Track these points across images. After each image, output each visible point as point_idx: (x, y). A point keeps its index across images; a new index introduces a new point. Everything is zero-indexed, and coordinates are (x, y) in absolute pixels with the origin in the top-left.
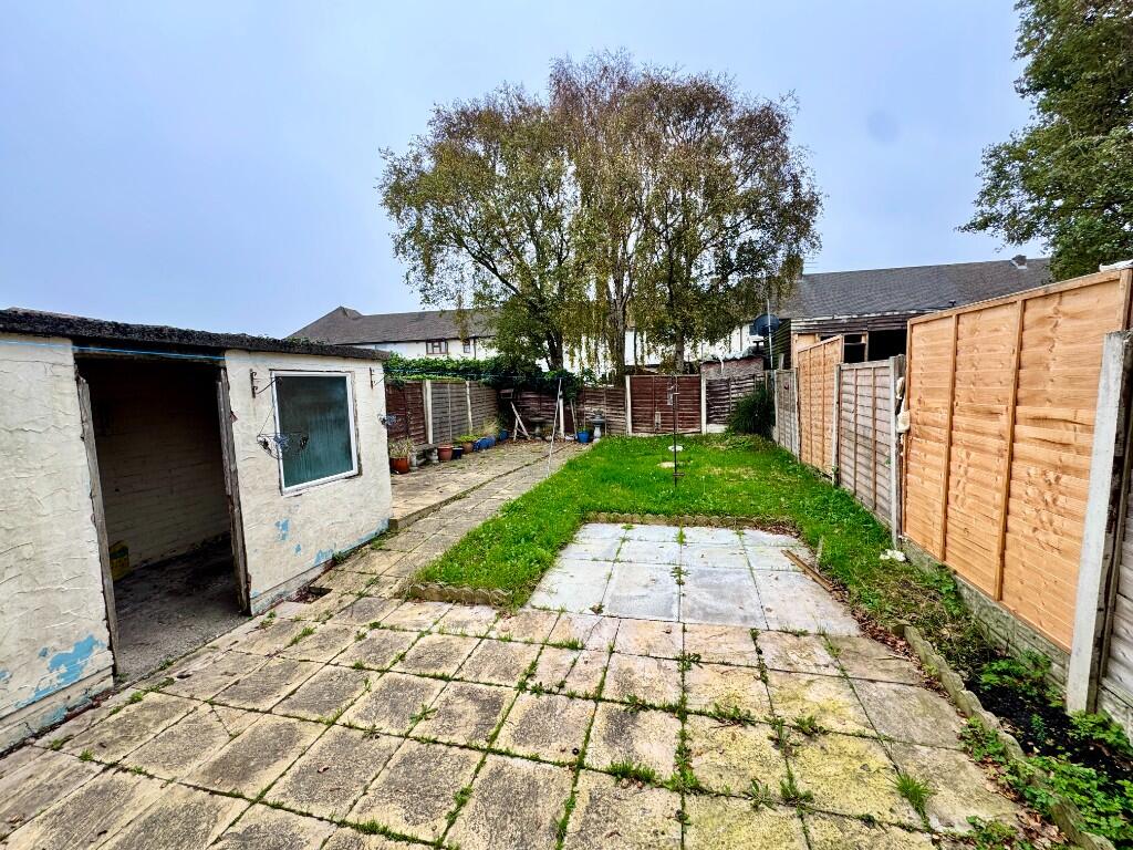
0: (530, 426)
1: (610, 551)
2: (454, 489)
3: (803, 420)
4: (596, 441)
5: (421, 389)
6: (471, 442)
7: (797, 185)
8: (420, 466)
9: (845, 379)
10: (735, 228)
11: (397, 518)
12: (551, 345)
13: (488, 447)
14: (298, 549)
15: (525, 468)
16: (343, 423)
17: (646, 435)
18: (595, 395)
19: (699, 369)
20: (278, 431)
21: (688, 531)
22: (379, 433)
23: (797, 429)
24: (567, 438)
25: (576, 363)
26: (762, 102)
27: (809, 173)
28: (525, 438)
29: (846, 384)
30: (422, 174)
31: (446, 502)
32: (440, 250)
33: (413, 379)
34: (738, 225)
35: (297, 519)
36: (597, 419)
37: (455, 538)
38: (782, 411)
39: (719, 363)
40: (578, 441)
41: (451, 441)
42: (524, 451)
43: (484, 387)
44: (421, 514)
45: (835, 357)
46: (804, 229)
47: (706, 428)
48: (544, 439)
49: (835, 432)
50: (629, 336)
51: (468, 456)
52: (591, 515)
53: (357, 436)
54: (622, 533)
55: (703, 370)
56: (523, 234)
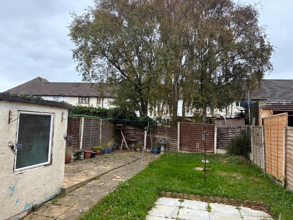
0: (129, 143)
1: (173, 213)
2: (93, 174)
3: (267, 152)
4: (162, 153)
5: (79, 122)
6: (100, 149)
7: (262, 41)
8: (75, 160)
9: (288, 134)
10: (233, 58)
11: (65, 187)
12: (142, 104)
13: (108, 153)
14: (17, 202)
15: (128, 165)
16: (46, 138)
17: (186, 152)
18: (162, 130)
19: (214, 122)
20: (17, 141)
21: (211, 205)
22: (62, 144)
23: (263, 155)
24: (148, 151)
25: (153, 114)
26: (247, 4)
27: (268, 37)
28: (126, 149)
29: (289, 136)
30: (89, 23)
31: (89, 181)
32: (94, 57)
33: (76, 117)
34: (234, 57)
35: (19, 186)
36: (163, 142)
37: (95, 200)
38: (255, 146)
39: (224, 119)
40: (152, 152)
41: (90, 148)
42: (126, 156)
43: (109, 122)
44: (77, 186)
45: (283, 123)
46: (265, 60)
47: (216, 151)
48: (135, 150)
49: (284, 159)
50: (180, 104)
51: (98, 156)
52: (163, 192)
53: (52, 144)
54: (179, 204)
55: (215, 122)
56: (133, 52)
